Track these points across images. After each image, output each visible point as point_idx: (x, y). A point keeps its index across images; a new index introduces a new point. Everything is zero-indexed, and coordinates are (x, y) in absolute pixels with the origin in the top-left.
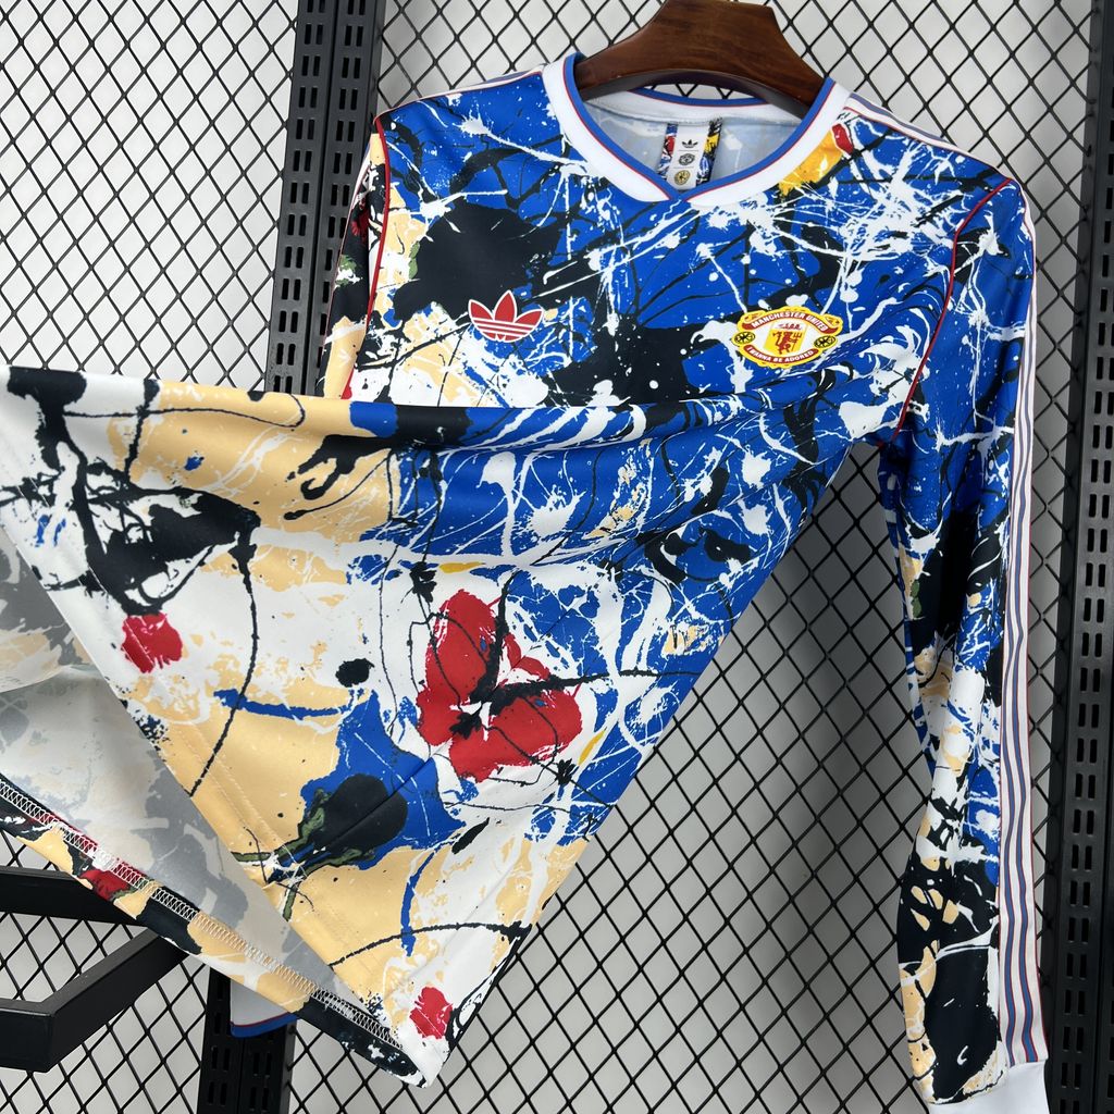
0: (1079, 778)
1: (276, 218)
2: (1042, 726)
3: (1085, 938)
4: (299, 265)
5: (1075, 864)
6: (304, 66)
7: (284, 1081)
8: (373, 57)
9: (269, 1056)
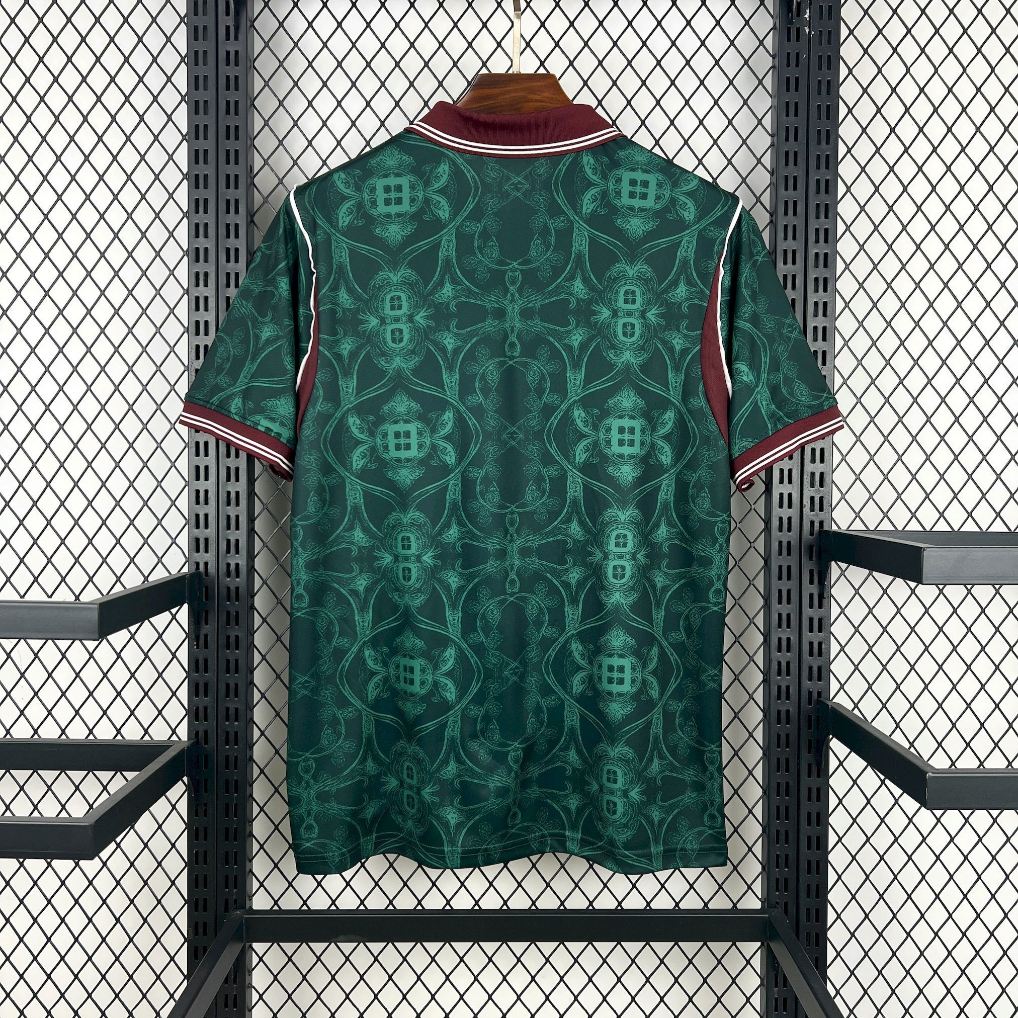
0: (780, 615)
1: (185, 248)
2: (755, 582)
3: (788, 723)
4: (206, 285)
5: (779, 674)
6: (195, 133)
7: (248, 870)
8: (248, 122)
9: (236, 853)
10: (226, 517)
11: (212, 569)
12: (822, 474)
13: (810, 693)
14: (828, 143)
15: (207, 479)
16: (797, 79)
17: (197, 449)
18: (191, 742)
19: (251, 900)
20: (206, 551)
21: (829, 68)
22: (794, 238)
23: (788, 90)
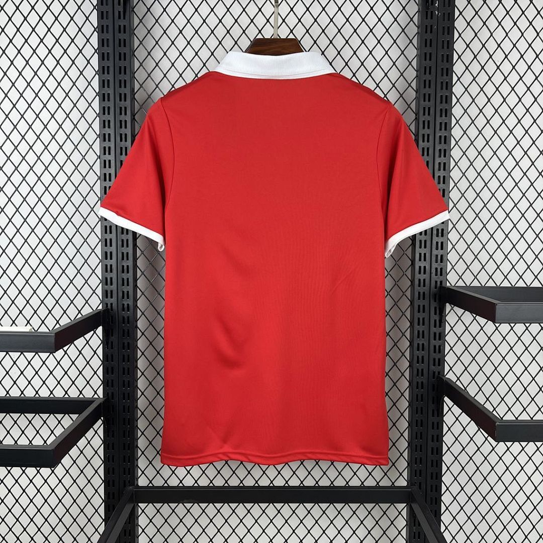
0: (419, 332)
1: (98, 133)
2: (406, 313)
3: (422, 388)
4: (109, 154)
5: (418, 363)
6: (102, 71)
7: (135, 465)
8: (131, 64)
9: (129, 456)
10: (121, 279)
11: (115, 306)
12: (442, 256)
13: (434, 372)
14: (447, 75)
15: (111, 259)
16: (431, 40)
17: (106, 243)
18: (105, 398)
19: (137, 480)
20: (112, 297)
21: (448, 34)
22: (428, 128)
23: (426, 46)
